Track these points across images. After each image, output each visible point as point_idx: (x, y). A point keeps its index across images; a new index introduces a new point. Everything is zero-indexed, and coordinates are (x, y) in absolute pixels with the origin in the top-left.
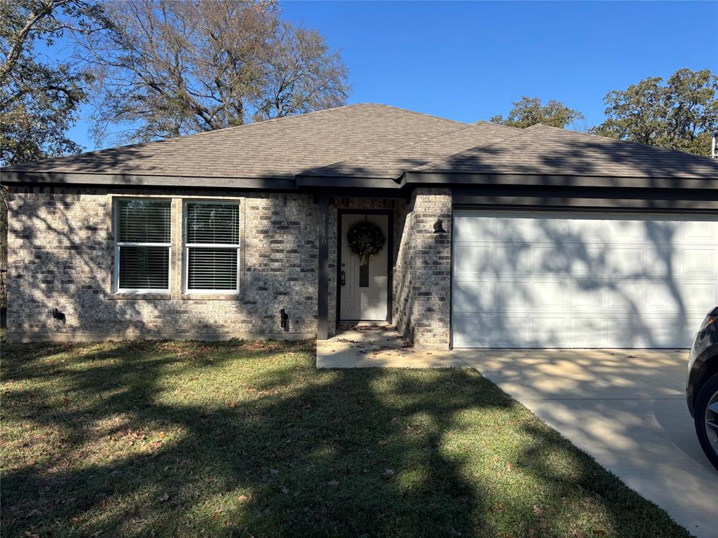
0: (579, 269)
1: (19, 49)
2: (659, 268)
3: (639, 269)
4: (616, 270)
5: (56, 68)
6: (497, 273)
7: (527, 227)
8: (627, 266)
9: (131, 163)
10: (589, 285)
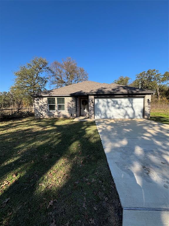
0: (117, 106)
1: (37, 75)
2: (130, 105)
3: (127, 106)
4: (123, 106)
5: (43, 77)
6: (105, 107)
7: (109, 100)
8: (125, 105)
9: (51, 93)
10: (119, 108)
